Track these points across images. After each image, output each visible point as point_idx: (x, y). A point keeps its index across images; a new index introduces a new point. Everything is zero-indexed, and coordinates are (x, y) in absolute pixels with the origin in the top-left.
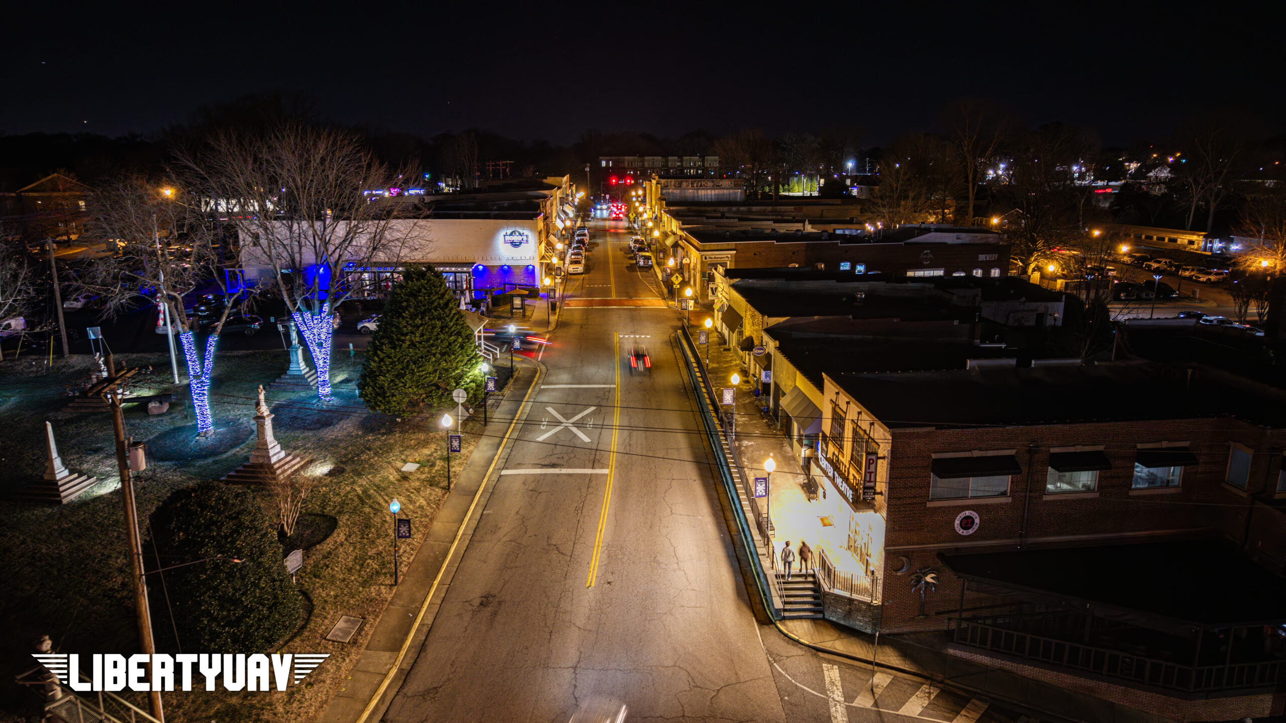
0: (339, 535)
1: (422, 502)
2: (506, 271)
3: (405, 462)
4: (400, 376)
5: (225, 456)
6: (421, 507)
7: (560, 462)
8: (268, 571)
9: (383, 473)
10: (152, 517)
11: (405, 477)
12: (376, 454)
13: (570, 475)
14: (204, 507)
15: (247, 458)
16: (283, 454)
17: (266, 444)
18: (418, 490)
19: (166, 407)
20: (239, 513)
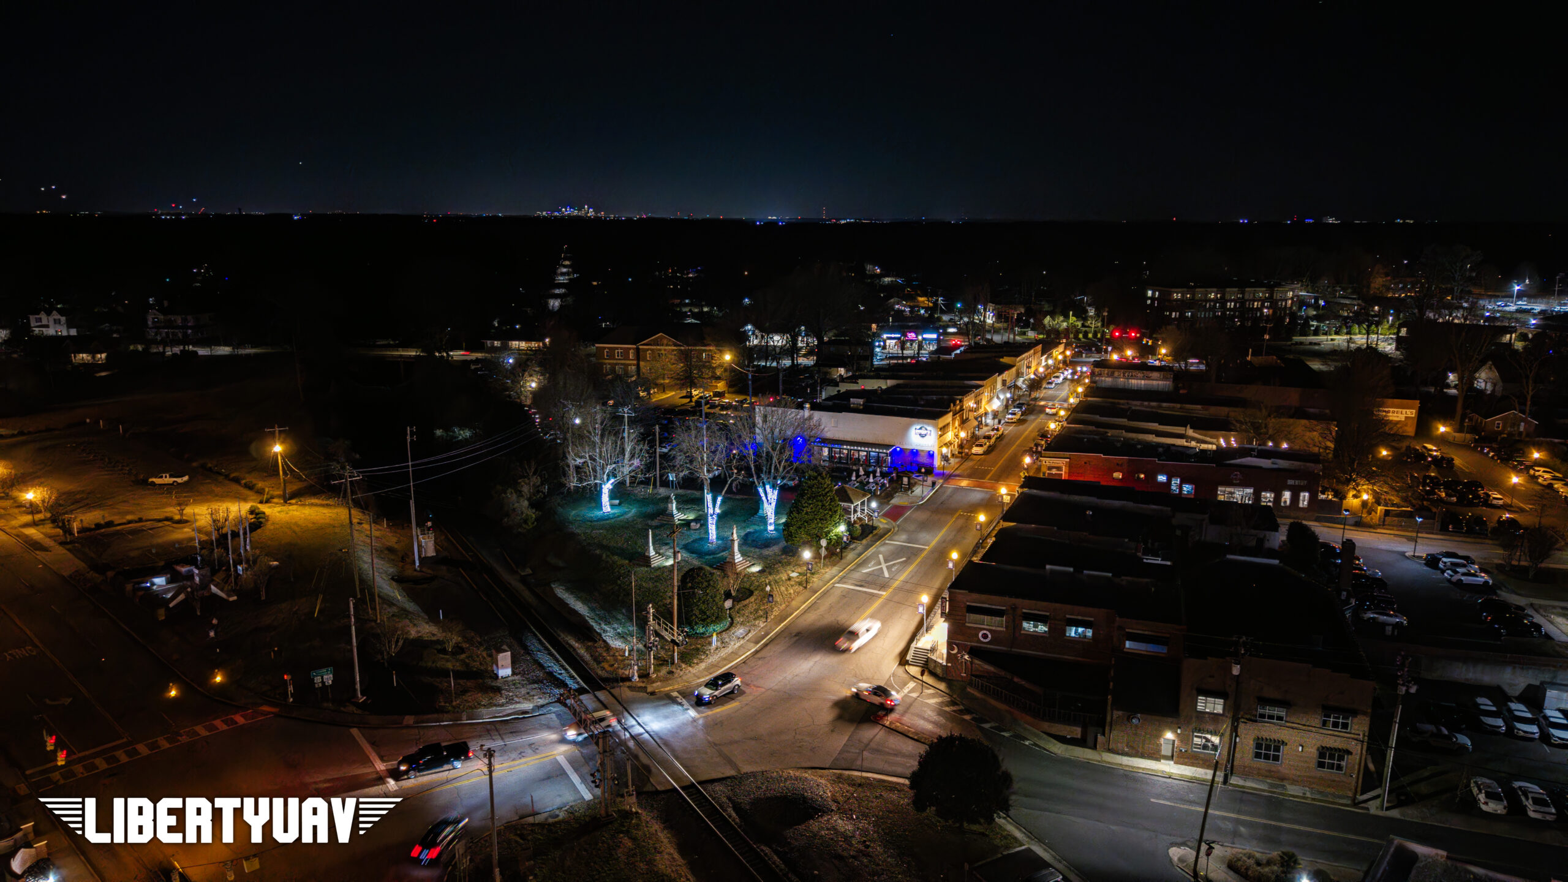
0: (752, 599)
1: (792, 591)
2: (915, 453)
3: (793, 571)
4: (800, 528)
5: (718, 556)
6: (790, 594)
7: (866, 585)
8: (717, 604)
9: (781, 575)
10: (682, 576)
11: (789, 579)
12: (782, 565)
13: (865, 592)
14: (698, 576)
15: (726, 558)
16: (741, 559)
17: (734, 553)
18: (792, 586)
19: (698, 525)
20: (709, 580)
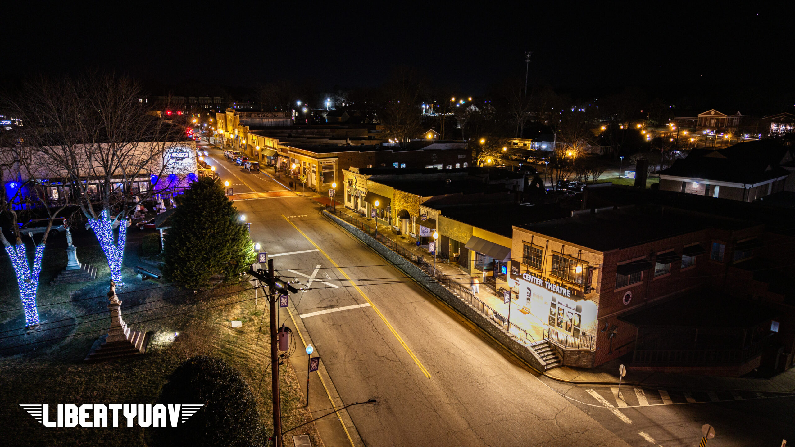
2: (173, 179)
3: (229, 321)
7: (333, 304)
9: (222, 331)
11: (240, 331)
12: (201, 319)
13: (348, 311)
18: (259, 339)
